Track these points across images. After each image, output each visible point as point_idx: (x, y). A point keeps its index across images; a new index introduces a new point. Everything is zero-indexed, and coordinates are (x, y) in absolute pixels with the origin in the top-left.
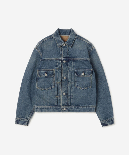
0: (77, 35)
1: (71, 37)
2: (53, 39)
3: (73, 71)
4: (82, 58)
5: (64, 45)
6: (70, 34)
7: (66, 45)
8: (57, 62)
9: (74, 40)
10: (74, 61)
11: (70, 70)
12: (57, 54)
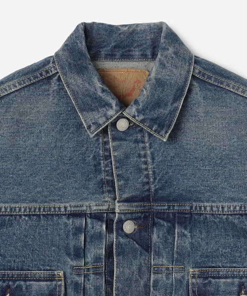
0: (198, 61)
1: (164, 75)
2: (54, 86)
3: (179, 282)
4: (233, 200)
5: (122, 125)
6: (154, 56)
7: (132, 127)
8: (78, 230)
9: (184, 94)
10: (186, 220)
11: (162, 277)
12: (83, 174)
